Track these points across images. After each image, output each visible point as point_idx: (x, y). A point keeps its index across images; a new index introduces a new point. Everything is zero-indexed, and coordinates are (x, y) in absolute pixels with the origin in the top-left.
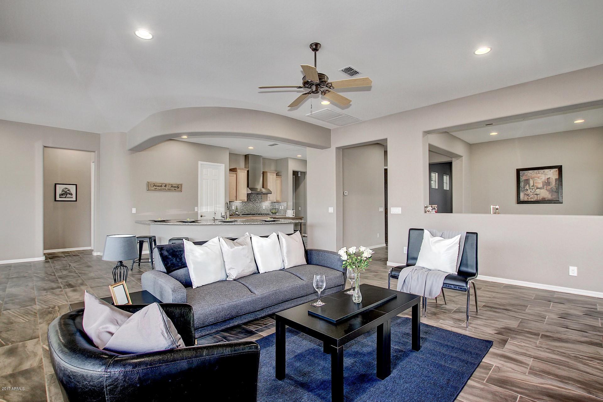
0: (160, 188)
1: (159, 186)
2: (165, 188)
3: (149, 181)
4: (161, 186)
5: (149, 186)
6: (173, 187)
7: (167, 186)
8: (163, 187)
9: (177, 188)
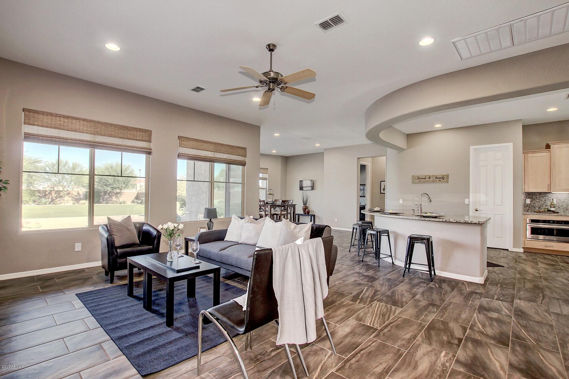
0: (423, 180)
1: (423, 179)
2: (429, 180)
3: (414, 174)
4: (425, 178)
5: (414, 179)
6: (437, 178)
7: (431, 178)
8: (427, 179)
9: (443, 178)
